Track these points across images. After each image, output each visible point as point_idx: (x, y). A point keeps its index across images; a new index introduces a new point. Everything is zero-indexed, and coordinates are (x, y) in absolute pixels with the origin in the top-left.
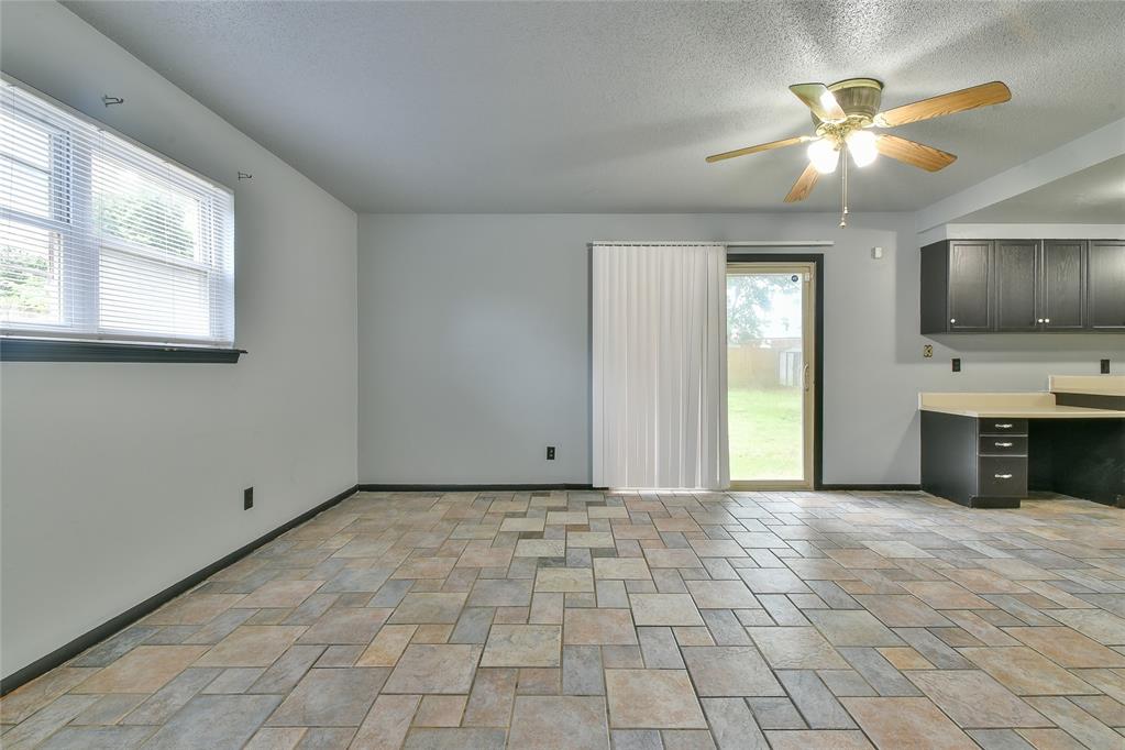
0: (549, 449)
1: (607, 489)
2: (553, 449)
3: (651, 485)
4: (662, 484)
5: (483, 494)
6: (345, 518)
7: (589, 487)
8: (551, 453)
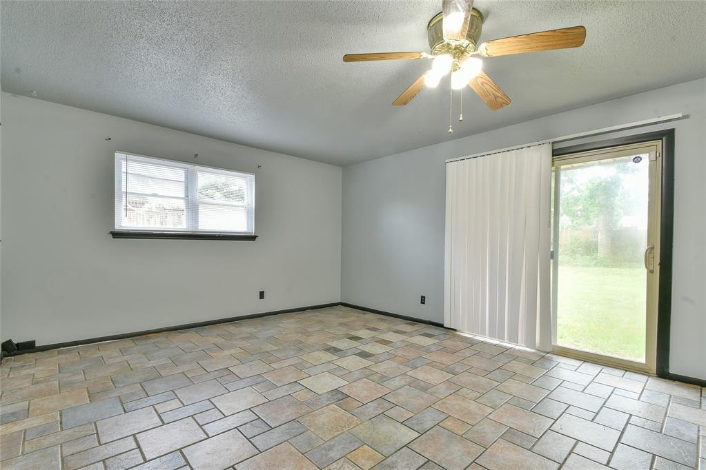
0: (422, 297)
1: (455, 330)
2: (424, 297)
3: (483, 333)
4: (492, 335)
5: (382, 316)
6: (331, 317)
7: (441, 326)
8: (423, 300)
